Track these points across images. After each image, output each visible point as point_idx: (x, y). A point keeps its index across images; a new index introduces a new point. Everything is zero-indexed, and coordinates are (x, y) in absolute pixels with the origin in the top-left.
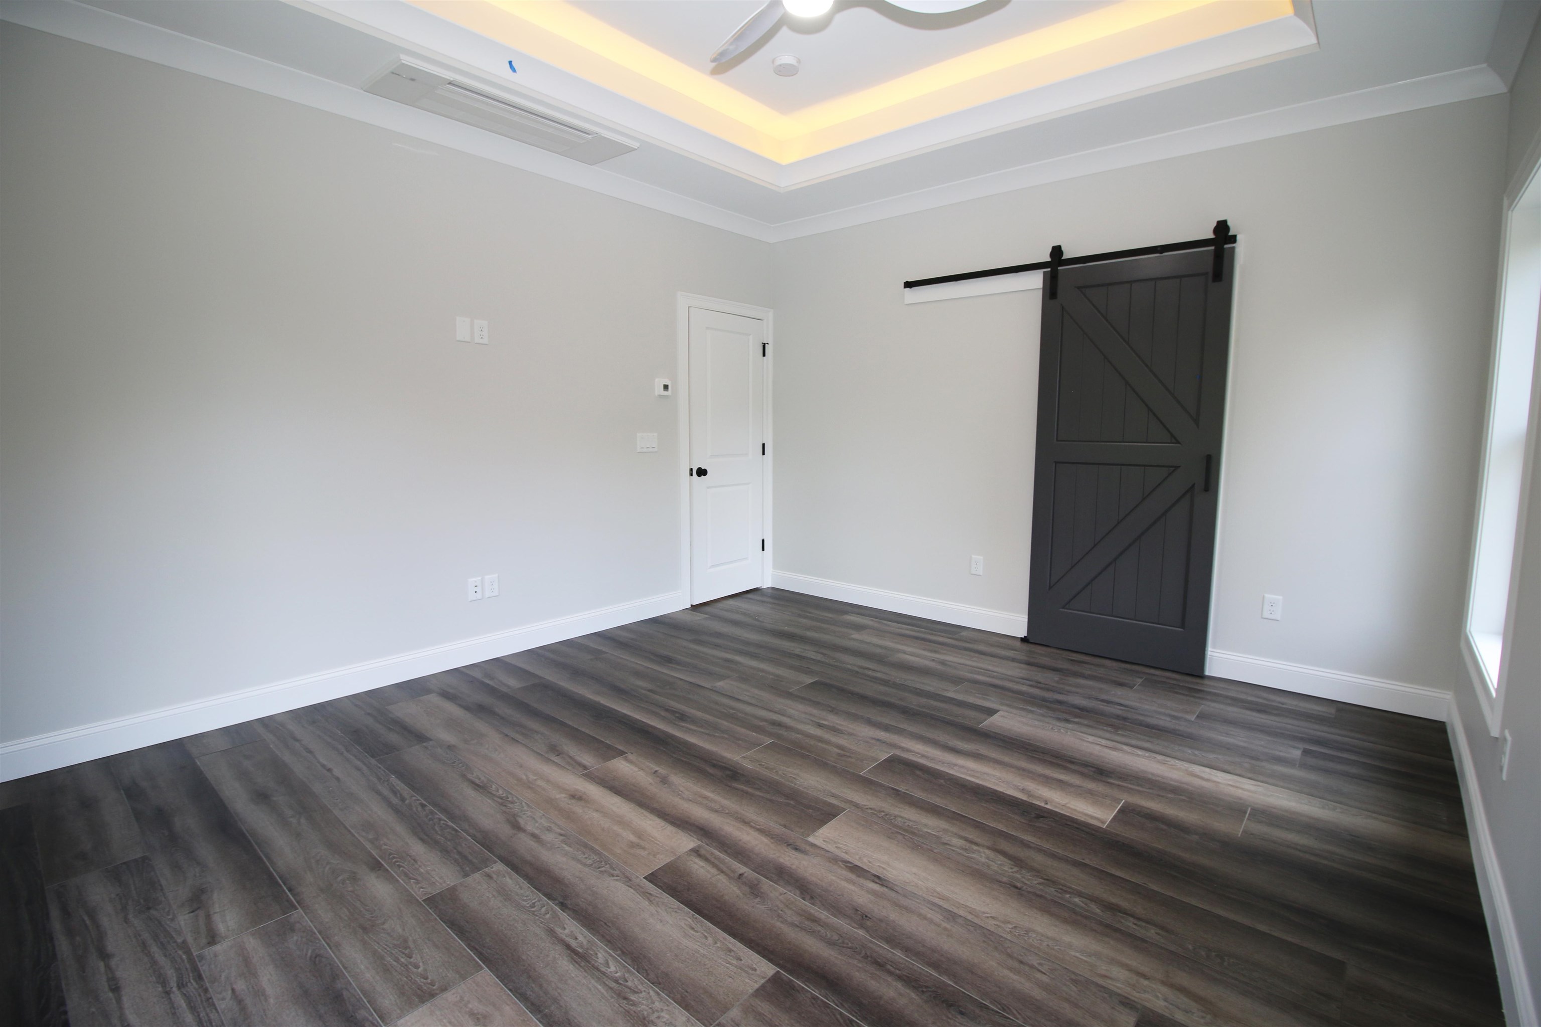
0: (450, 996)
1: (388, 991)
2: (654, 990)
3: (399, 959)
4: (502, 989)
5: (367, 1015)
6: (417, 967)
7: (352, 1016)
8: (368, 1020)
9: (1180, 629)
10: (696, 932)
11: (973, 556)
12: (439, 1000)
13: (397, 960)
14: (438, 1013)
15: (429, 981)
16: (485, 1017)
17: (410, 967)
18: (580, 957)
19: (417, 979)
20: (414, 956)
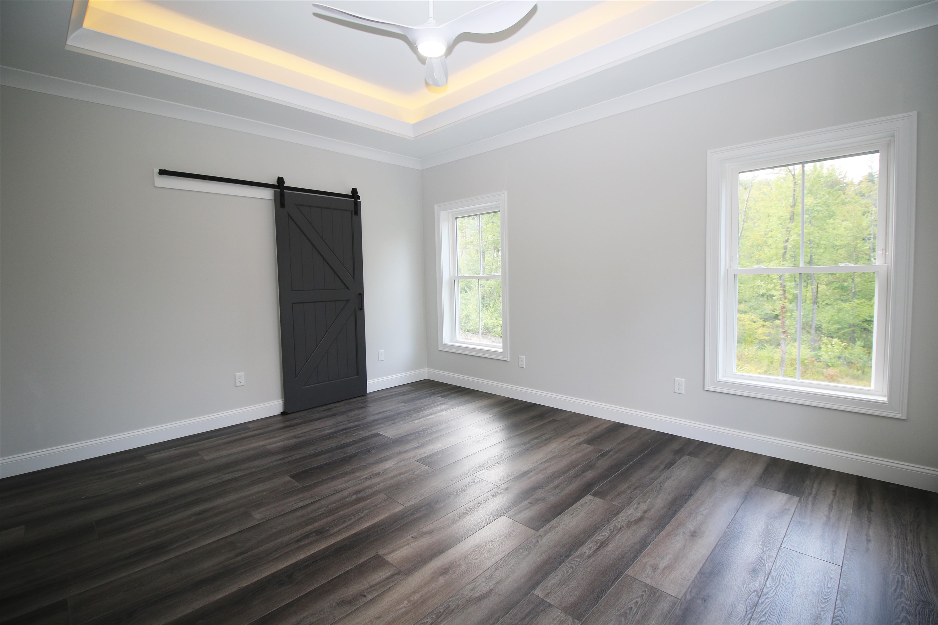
0: (648, 581)
1: (659, 608)
2: (614, 521)
3: (635, 613)
4: (634, 565)
5: (678, 610)
6: (637, 602)
7: (682, 616)
8: (680, 609)
9: (356, 377)
10: (573, 513)
11: (236, 374)
12: (654, 584)
13: (636, 613)
14: (660, 583)
15: (644, 593)
16: (653, 567)
17: (638, 605)
18: (602, 544)
19: (645, 598)
20: (630, 606)
